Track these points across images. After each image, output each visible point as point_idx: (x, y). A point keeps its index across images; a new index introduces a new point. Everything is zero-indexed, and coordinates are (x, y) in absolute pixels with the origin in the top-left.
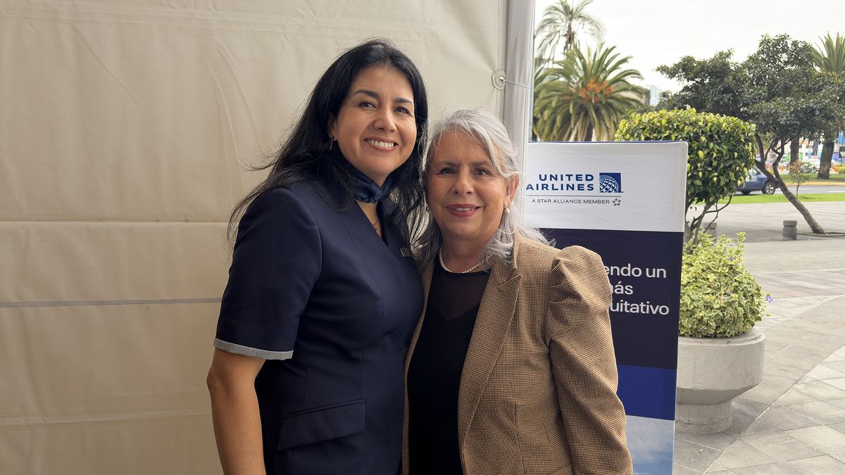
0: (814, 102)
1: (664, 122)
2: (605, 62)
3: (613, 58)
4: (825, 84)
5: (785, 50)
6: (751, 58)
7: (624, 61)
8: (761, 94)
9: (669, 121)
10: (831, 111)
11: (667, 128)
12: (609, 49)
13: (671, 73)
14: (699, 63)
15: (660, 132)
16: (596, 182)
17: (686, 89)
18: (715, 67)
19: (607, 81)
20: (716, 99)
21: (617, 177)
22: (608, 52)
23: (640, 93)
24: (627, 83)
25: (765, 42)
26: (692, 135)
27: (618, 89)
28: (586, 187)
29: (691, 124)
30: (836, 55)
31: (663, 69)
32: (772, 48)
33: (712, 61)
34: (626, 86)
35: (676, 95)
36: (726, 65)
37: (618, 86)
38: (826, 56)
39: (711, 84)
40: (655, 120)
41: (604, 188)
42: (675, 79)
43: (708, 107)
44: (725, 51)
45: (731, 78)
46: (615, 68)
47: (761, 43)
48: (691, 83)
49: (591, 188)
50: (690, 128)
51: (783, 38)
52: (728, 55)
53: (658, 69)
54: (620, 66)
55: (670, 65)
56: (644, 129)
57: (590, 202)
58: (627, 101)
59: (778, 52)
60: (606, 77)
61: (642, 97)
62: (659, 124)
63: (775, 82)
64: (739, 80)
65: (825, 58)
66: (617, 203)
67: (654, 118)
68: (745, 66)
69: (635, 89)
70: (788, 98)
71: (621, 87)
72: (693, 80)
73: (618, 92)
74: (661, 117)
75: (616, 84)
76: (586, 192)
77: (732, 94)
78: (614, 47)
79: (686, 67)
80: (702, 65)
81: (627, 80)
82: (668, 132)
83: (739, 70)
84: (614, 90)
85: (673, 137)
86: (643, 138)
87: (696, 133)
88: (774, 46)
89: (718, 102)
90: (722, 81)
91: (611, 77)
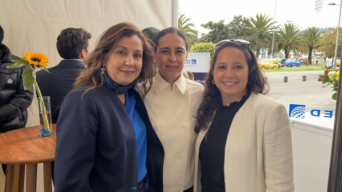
0: (250, 38)
1: (204, 46)
2: (181, 20)
3: (184, 18)
4: (254, 32)
5: (241, 20)
6: (231, 22)
7: (188, 20)
8: (234, 35)
9: (205, 46)
10: (256, 42)
11: (205, 48)
12: (183, 15)
13: (205, 27)
14: (214, 24)
15: (203, 49)
16: (191, 62)
17: (210, 32)
18: (219, 25)
19: (182, 27)
20: (220, 36)
21: (195, 60)
22: (182, 16)
23: (194, 32)
24: (189, 28)
25: (235, 17)
26: (211, 50)
27: (186, 31)
28: (189, 63)
29: (211, 47)
30: (260, 21)
31: (202, 25)
32: (237, 19)
33: (219, 23)
34: (189, 30)
35: (207, 35)
36: (223, 25)
37: (186, 29)
38: (257, 21)
39: (219, 31)
40: (202, 46)
41: (193, 63)
42: (207, 29)
43: (217, 39)
44: (223, 20)
45: (224, 29)
46: (185, 22)
47: (234, 18)
48: (212, 30)
49: (190, 63)
50: (211, 48)
51: (241, 16)
52: (223, 21)
53: (201, 25)
54: (187, 22)
55: (205, 24)
56: (198, 48)
57: (189, 66)
58: (189, 35)
59: (239, 21)
60: (181, 26)
61: (195, 34)
62: (203, 47)
63: (238, 31)
64: (227, 30)
65: (256, 22)
66: (195, 66)
67: (201, 45)
68: (229, 25)
69: (192, 31)
70: (242, 37)
71: (187, 30)
72: (212, 29)
73: (186, 32)
74: (203, 45)
75: (185, 29)
76: (189, 64)
77: (225, 35)
78: (184, 14)
79: (210, 25)
80: (215, 24)
81: (189, 27)
82: (205, 49)
83: (227, 27)
84: (185, 31)
85: (207, 51)
86: (198, 51)
87: (213, 50)
88: (238, 18)
89: (220, 37)
90: (222, 30)
91: (183, 26)
